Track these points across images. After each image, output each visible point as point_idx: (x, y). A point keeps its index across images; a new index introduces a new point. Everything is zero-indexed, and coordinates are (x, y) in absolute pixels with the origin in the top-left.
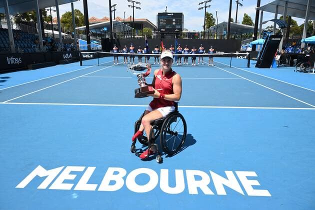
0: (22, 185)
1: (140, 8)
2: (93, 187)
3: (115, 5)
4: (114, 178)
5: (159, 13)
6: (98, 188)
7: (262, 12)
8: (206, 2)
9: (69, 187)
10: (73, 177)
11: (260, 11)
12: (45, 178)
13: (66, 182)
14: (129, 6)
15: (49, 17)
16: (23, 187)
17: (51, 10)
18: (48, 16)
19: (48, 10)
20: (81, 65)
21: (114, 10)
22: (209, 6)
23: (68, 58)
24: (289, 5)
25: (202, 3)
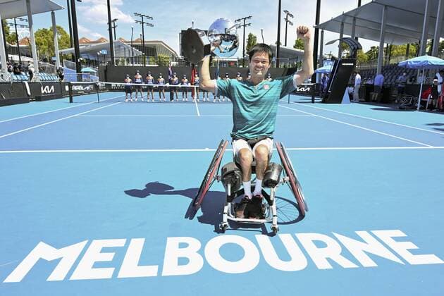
0: (16, 276)
1: (152, 25)
2: (151, 271)
3: (115, 20)
4: (183, 253)
5: (182, 31)
6: (160, 270)
7: (322, 32)
8: (245, 19)
9: (107, 273)
10: (109, 257)
11: (320, 30)
12: (57, 261)
13: (97, 265)
14: (137, 22)
15: (13, 36)
16: (19, 280)
17: (16, 25)
18: (11, 33)
19: (12, 24)
20: (71, 101)
21: (114, 27)
22: (249, 24)
23: (49, 92)
24: (358, 23)
25: (239, 20)
